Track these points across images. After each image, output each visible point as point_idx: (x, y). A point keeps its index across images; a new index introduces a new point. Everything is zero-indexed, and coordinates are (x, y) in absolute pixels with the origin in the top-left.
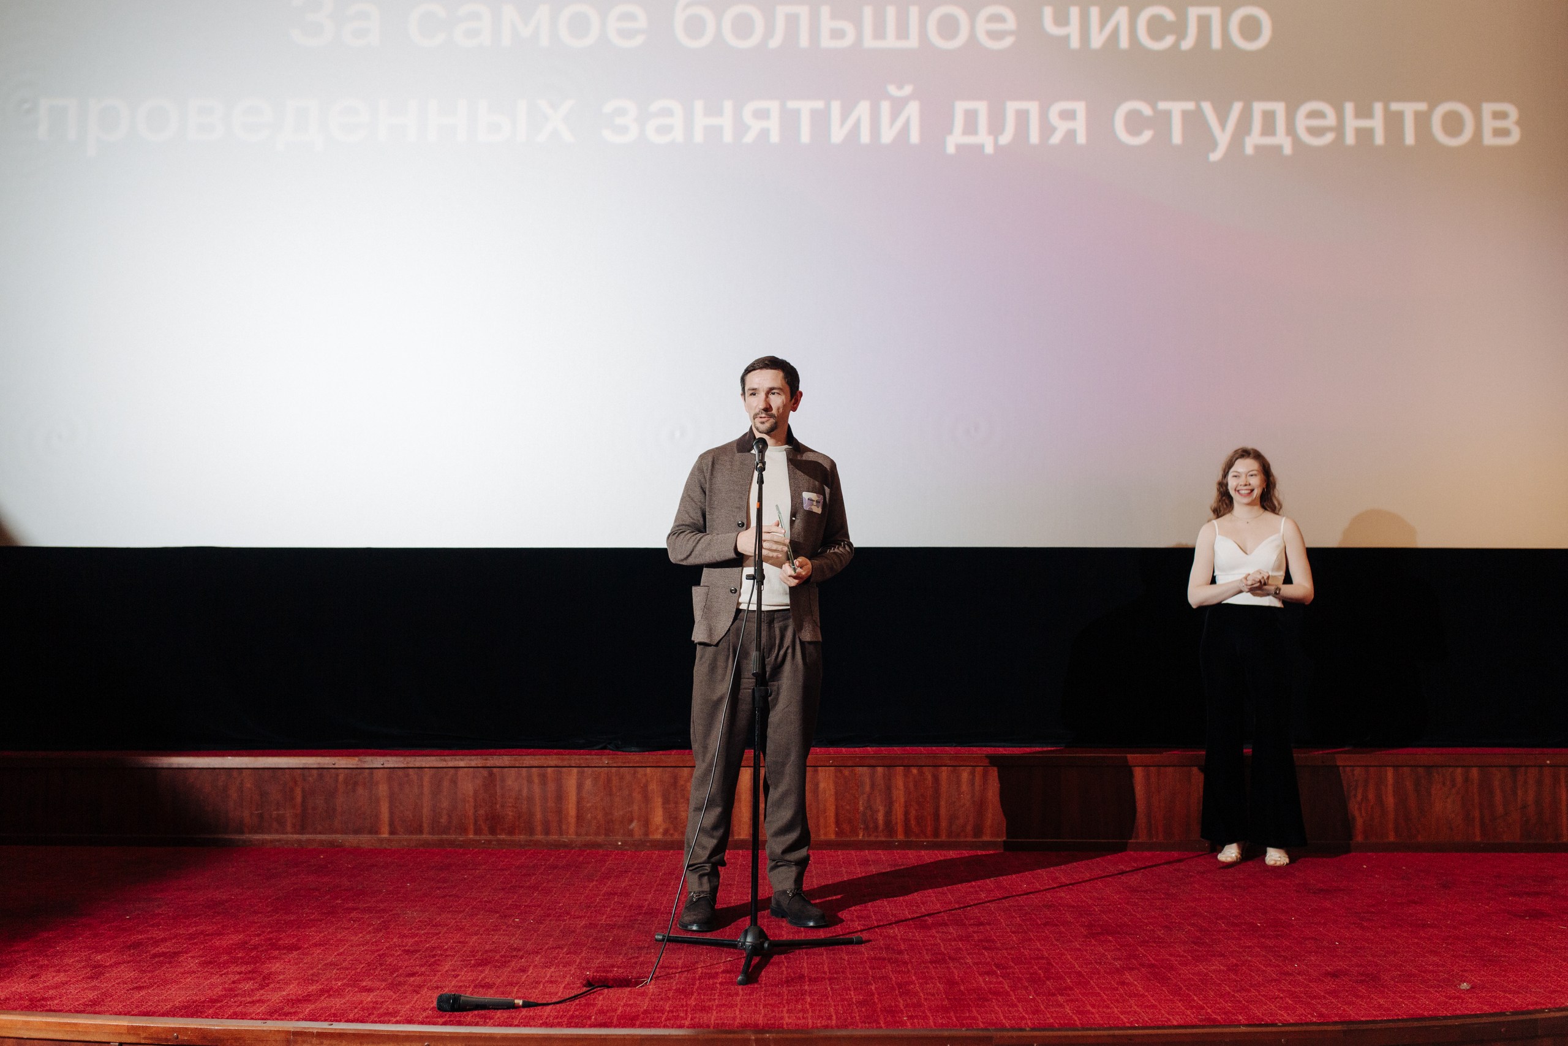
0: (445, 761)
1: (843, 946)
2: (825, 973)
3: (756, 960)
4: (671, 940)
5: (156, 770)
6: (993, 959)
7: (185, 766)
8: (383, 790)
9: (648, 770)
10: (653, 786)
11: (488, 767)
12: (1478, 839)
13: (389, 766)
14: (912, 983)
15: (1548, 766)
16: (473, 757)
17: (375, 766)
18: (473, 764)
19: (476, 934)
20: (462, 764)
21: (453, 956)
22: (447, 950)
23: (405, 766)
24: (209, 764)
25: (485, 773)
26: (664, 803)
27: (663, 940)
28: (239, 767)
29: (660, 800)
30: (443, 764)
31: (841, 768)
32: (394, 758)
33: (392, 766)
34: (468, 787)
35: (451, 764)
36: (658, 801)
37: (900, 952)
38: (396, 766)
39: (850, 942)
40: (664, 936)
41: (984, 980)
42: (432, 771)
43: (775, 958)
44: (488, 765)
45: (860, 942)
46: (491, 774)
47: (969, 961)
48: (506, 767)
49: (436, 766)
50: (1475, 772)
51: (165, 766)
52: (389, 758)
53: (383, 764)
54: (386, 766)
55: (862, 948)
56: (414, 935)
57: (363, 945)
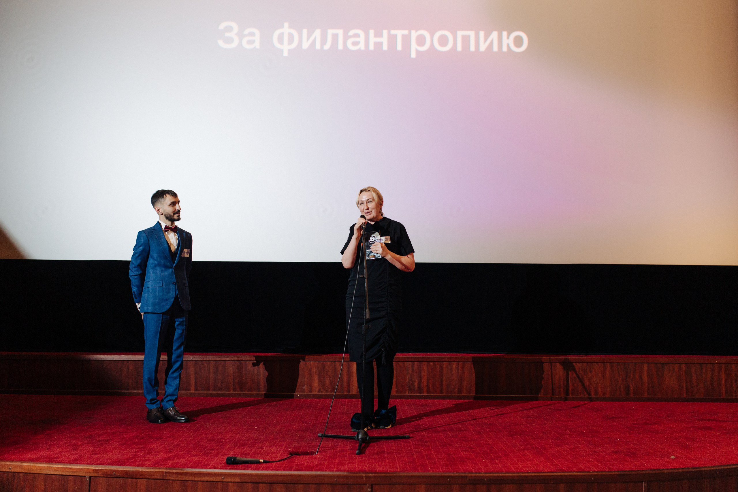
0: (220, 358)
1: (401, 439)
2: (393, 450)
3: (363, 445)
4: (325, 436)
5: (90, 361)
6: (467, 445)
7: (103, 359)
8: (192, 370)
9: (312, 362)
10: (314, 370)
11: (240, 361)
12: (685, 396)
13: (195, 360)
14: (432, 454)
15: (716, 363)
16: (233, 356)
17: (188, 360)
18: (232, 359)
19: (239, 433)
20: (228, 359)
21: (230, 442)
22: (227, 439)
23: (202, 360)
24: (114, 358)
25: (238, 363)
26: (318, 378)
27: (322, 436)
28: (127, 360)
29: (317, 376)
30: (219, 359)
31: (399, 362)
32: (197, 356)
33: (196, 360)
34: (230, 369)
35: (223, 359)
36: (316, 377)
37: (427, 442)
38: (198, 360)
39: (404, 438)
40: (322, 435)
41: (464, 454)
42: (214, 362)
43: (372, 444)
44: (239, 360)
45: (409, 438)
46: (241, 364)
47: (457, 445)
48: (248, 361)
49: (216, 360)
50: (683, 367)
51: (93, 359)
52: (195, 356)
53: (192, 359)
54: (193, 360)
55: (410, 440)
56: (211, 434)
57: (190, 437)
